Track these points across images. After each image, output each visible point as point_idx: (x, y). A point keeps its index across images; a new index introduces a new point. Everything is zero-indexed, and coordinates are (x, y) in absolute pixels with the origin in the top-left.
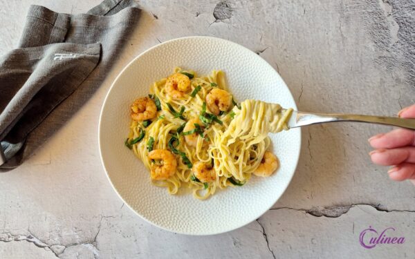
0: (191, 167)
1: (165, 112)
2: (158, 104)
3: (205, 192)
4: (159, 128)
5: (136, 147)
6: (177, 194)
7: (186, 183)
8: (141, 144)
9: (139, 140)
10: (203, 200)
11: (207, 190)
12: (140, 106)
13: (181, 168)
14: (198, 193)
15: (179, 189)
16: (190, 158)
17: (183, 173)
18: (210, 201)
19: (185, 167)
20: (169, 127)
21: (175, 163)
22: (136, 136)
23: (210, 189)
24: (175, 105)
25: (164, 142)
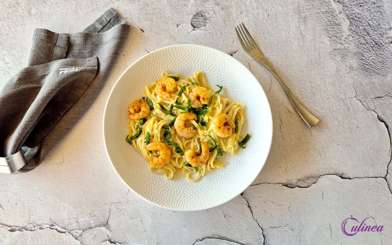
0: (183, 154)
1: (157, 110)
2: (151, 104)
3: (197, 175)
4: (154, 124)
5: (136, 142)
6: (173, 178)
7: (180, 169)
8: (139, 139)
9: (137, 136)
10: (195, 182)
11: (198, 173)
12: (136, 107)
13: (174, 156)
14: (190, 176)
15: (174, 174)
16: (181, 147)
17: (177, 160)
18: (201, 183)
19: (178, 156)
20: (162, 123)
21: (169, 152)
22: (135, 133)
23: (200, 172)
24: (165, 104)
25: (159, 135)
